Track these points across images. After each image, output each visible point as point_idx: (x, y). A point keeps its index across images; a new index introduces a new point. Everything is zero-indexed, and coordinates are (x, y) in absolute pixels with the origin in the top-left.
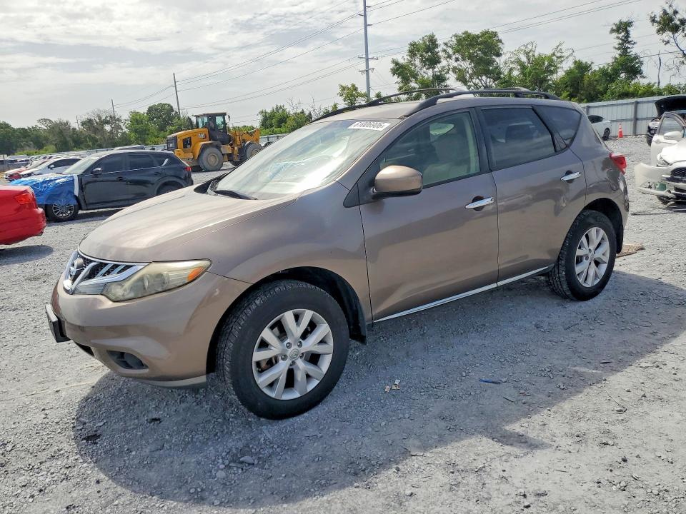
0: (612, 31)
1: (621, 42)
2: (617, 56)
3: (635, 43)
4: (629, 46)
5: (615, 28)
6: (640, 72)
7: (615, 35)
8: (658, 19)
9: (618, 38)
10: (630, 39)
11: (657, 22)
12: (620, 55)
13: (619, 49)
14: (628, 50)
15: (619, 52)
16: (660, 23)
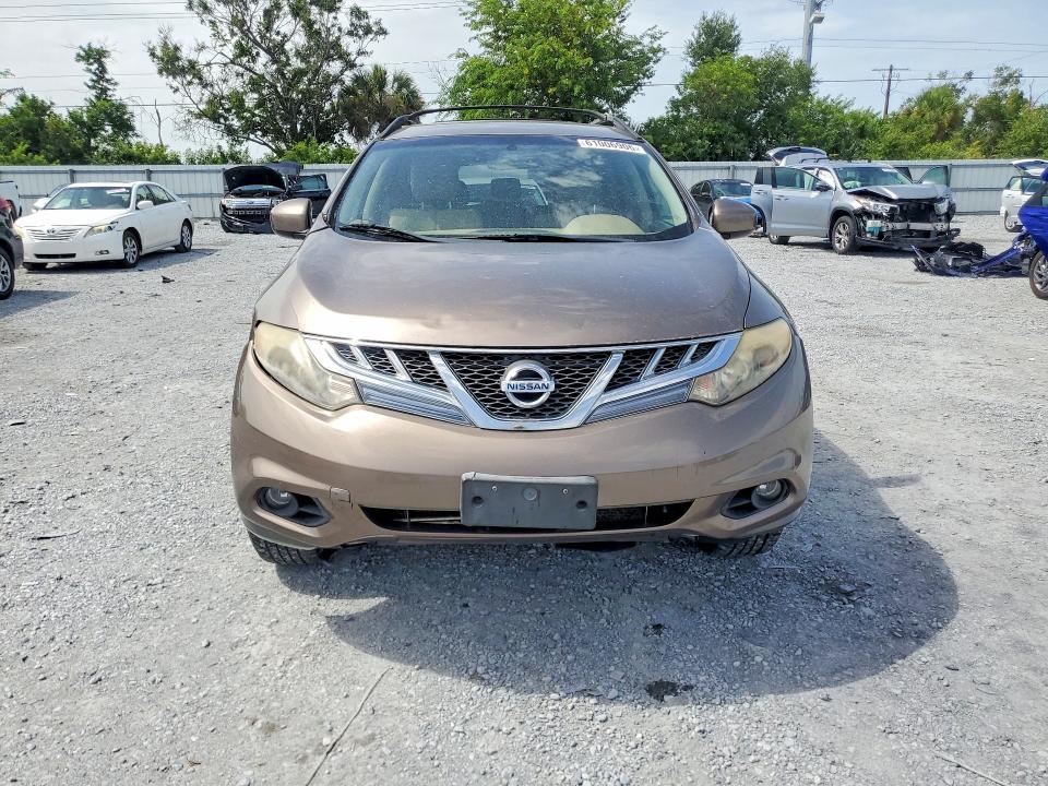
0: (79, 58)
1: (95, 78)
2: (93, 99)
3: (116, 84)
4: (109, 87)
5: (83, 53)
6: (132, 128)
7: (83, 65)
8: (159, 52)
9: (90, 71)
10: (107, 76)
11: (158, 58)
12: (96, 97)
13: (94, 87)
14: (109, 93)
15: (94, 92)
16: (162, 60)
